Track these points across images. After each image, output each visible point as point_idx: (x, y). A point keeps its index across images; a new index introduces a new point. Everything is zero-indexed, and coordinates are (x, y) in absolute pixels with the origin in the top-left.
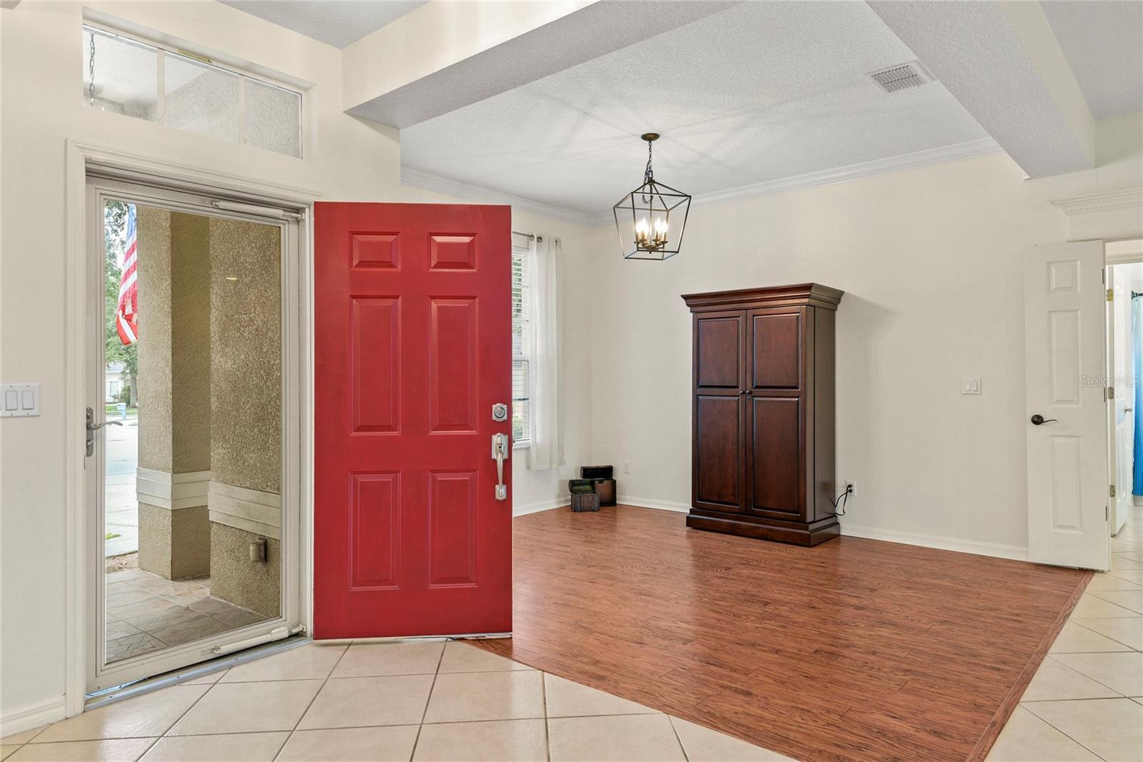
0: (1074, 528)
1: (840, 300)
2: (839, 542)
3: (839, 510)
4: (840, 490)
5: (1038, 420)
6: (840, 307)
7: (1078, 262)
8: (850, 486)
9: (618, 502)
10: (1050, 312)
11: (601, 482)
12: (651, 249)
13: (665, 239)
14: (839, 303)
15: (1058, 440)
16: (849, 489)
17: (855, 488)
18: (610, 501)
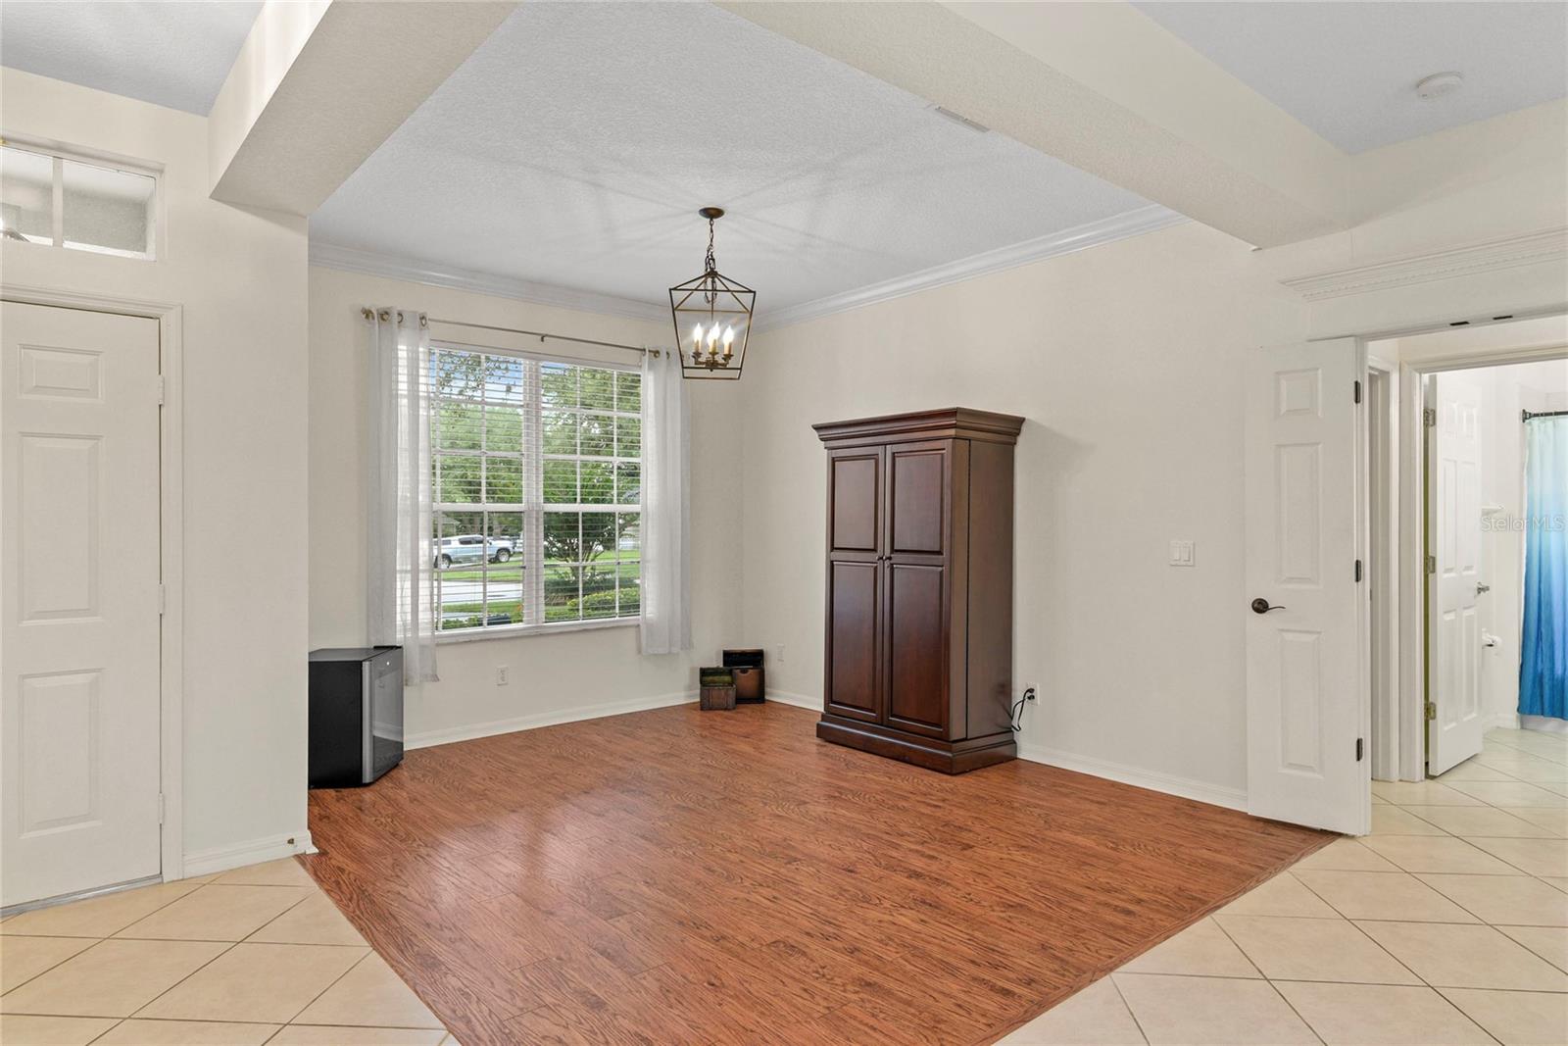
0: (1310, 768)
1: (1020, 430)
2: (1016, 767)
3: (1015, 723)
4: (1018, 694)
5: (1261, 607)
6: (1021, 439)
7: (1320, 371)
8: (1031, 690)
9: (767, 697)
10: (1279, 446)
11: (744, 671)
12: (712, 365)
13: (730, 351)
14: (1018, 434)
15: (1289, 636)
16: (1030, 694)
17: (1037, 694)
18: (757, 696)
